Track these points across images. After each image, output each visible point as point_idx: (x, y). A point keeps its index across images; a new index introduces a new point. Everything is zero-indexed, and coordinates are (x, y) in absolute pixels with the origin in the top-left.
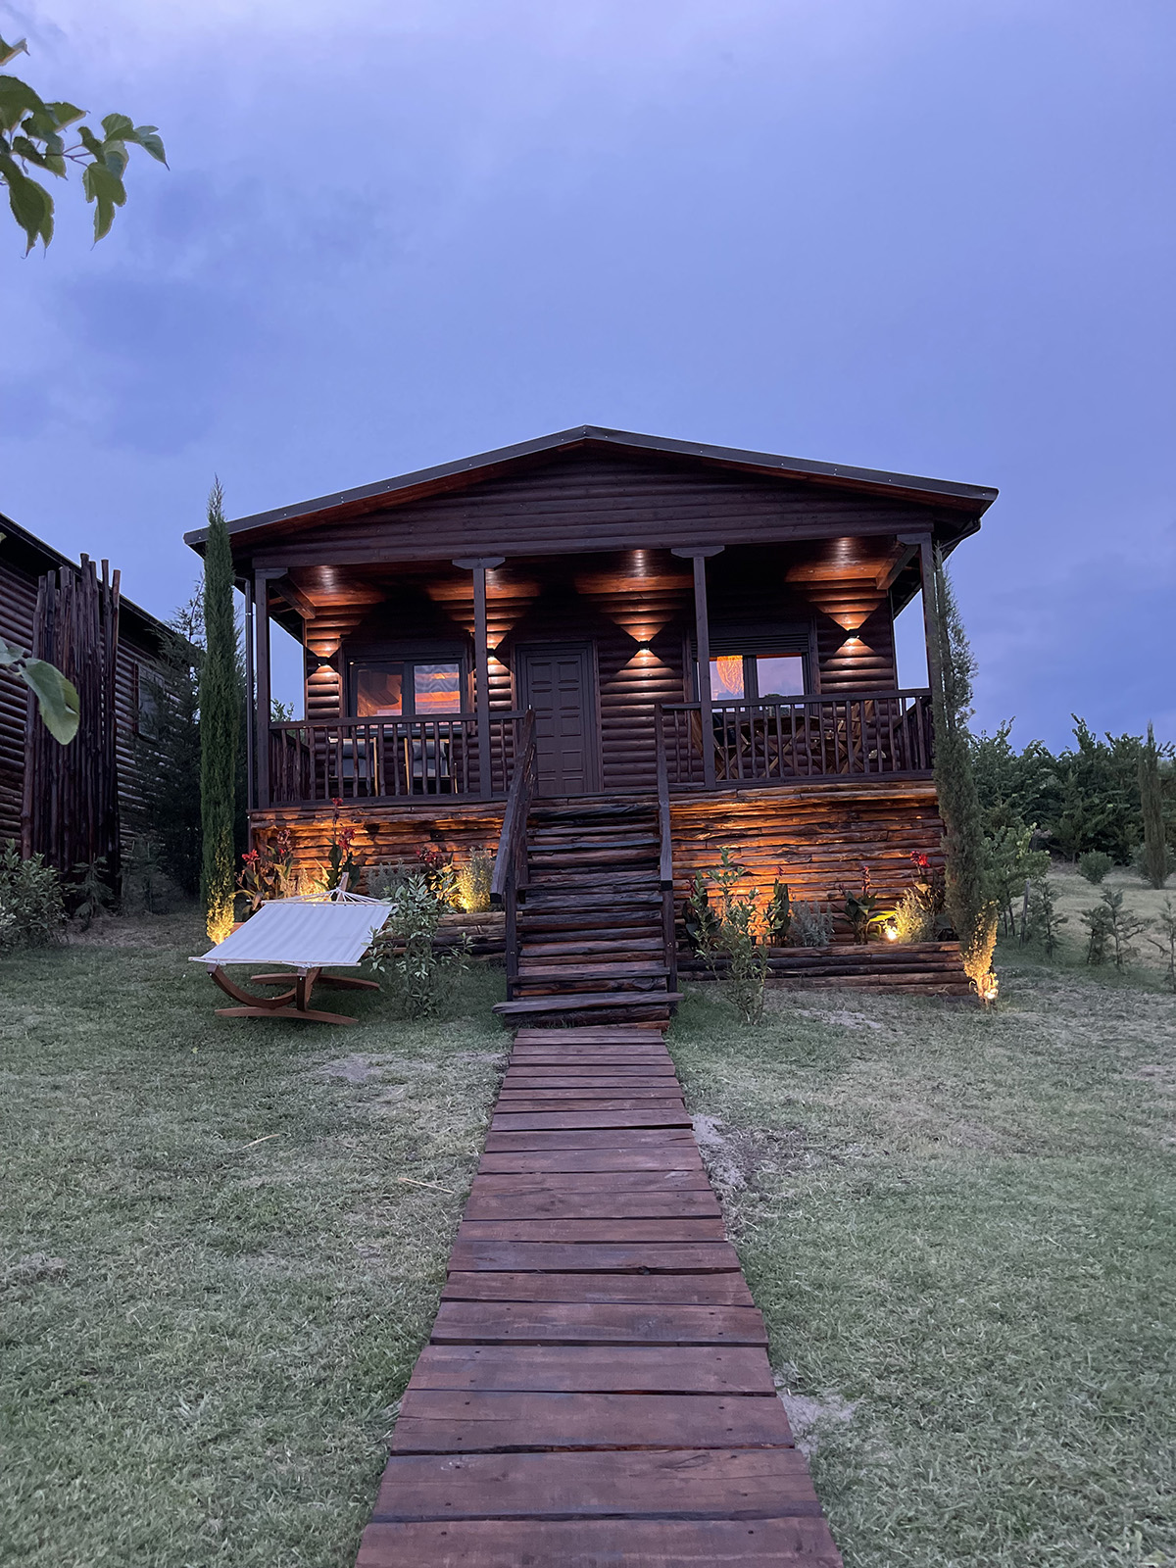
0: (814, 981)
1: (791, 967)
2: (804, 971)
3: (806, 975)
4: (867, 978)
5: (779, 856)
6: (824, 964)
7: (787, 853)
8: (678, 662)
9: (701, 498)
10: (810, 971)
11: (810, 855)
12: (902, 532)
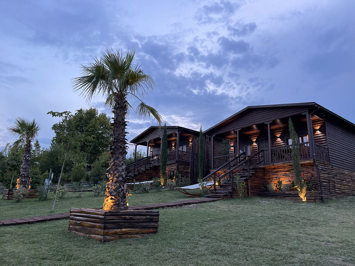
0: (283, 198)
1: (278, 195)
2: (280, 196)
3: (281, 197)
4: (292, 198)
5: (284, 175)
6: (284, 195)
7: (285, 175)
8: (284, 140)
9: (268, 113)
10: (281, 196)
11: (289, 175)
12: (302, 113)
